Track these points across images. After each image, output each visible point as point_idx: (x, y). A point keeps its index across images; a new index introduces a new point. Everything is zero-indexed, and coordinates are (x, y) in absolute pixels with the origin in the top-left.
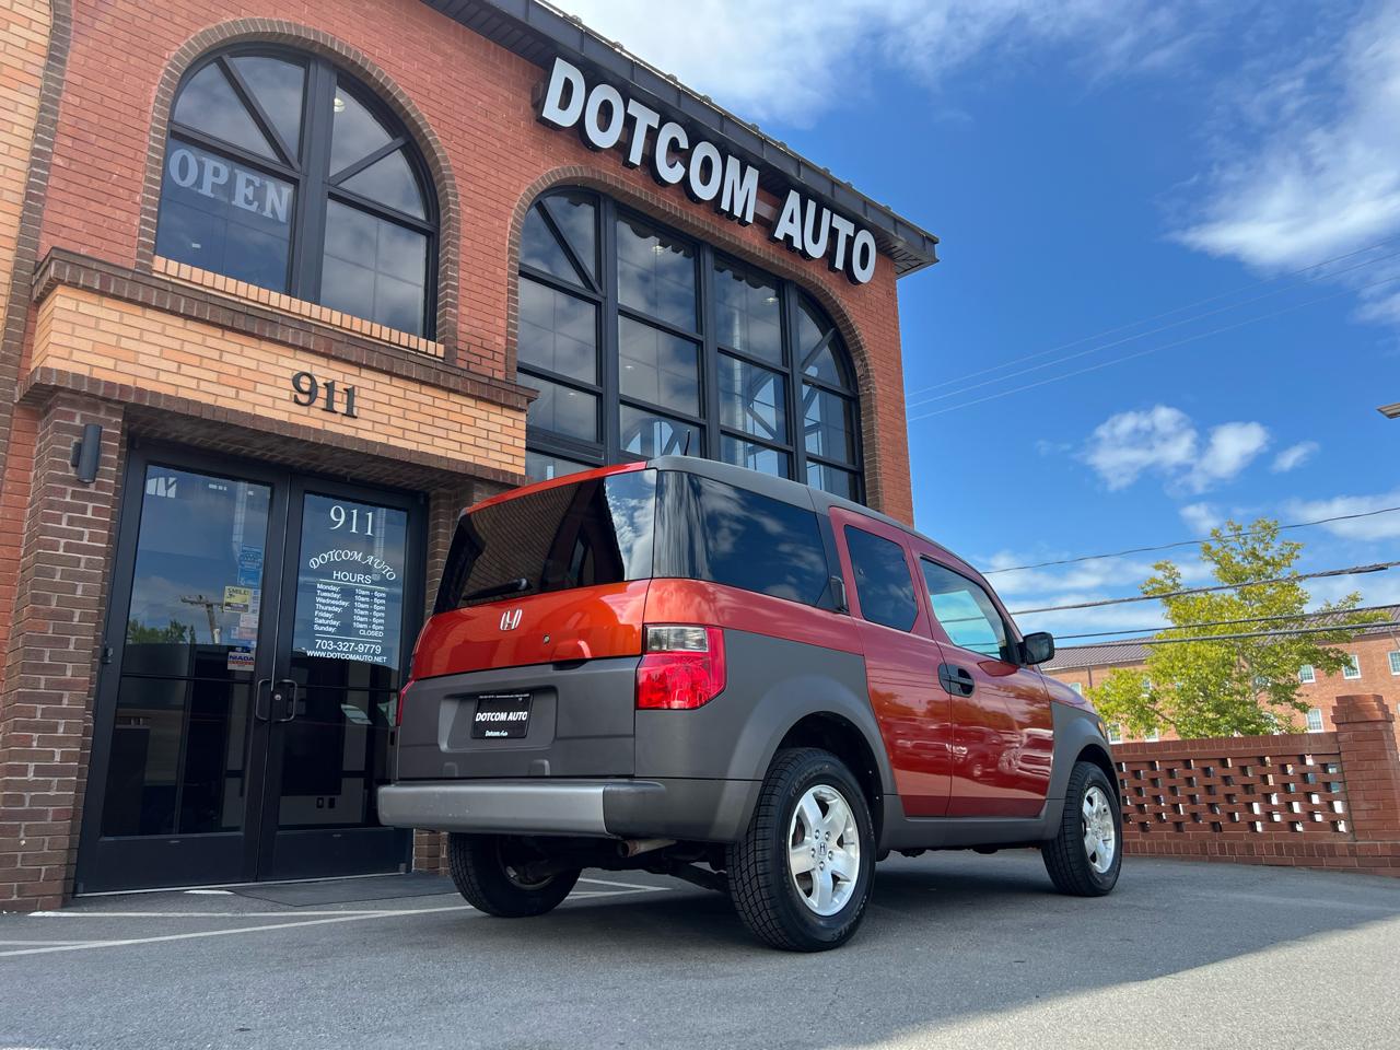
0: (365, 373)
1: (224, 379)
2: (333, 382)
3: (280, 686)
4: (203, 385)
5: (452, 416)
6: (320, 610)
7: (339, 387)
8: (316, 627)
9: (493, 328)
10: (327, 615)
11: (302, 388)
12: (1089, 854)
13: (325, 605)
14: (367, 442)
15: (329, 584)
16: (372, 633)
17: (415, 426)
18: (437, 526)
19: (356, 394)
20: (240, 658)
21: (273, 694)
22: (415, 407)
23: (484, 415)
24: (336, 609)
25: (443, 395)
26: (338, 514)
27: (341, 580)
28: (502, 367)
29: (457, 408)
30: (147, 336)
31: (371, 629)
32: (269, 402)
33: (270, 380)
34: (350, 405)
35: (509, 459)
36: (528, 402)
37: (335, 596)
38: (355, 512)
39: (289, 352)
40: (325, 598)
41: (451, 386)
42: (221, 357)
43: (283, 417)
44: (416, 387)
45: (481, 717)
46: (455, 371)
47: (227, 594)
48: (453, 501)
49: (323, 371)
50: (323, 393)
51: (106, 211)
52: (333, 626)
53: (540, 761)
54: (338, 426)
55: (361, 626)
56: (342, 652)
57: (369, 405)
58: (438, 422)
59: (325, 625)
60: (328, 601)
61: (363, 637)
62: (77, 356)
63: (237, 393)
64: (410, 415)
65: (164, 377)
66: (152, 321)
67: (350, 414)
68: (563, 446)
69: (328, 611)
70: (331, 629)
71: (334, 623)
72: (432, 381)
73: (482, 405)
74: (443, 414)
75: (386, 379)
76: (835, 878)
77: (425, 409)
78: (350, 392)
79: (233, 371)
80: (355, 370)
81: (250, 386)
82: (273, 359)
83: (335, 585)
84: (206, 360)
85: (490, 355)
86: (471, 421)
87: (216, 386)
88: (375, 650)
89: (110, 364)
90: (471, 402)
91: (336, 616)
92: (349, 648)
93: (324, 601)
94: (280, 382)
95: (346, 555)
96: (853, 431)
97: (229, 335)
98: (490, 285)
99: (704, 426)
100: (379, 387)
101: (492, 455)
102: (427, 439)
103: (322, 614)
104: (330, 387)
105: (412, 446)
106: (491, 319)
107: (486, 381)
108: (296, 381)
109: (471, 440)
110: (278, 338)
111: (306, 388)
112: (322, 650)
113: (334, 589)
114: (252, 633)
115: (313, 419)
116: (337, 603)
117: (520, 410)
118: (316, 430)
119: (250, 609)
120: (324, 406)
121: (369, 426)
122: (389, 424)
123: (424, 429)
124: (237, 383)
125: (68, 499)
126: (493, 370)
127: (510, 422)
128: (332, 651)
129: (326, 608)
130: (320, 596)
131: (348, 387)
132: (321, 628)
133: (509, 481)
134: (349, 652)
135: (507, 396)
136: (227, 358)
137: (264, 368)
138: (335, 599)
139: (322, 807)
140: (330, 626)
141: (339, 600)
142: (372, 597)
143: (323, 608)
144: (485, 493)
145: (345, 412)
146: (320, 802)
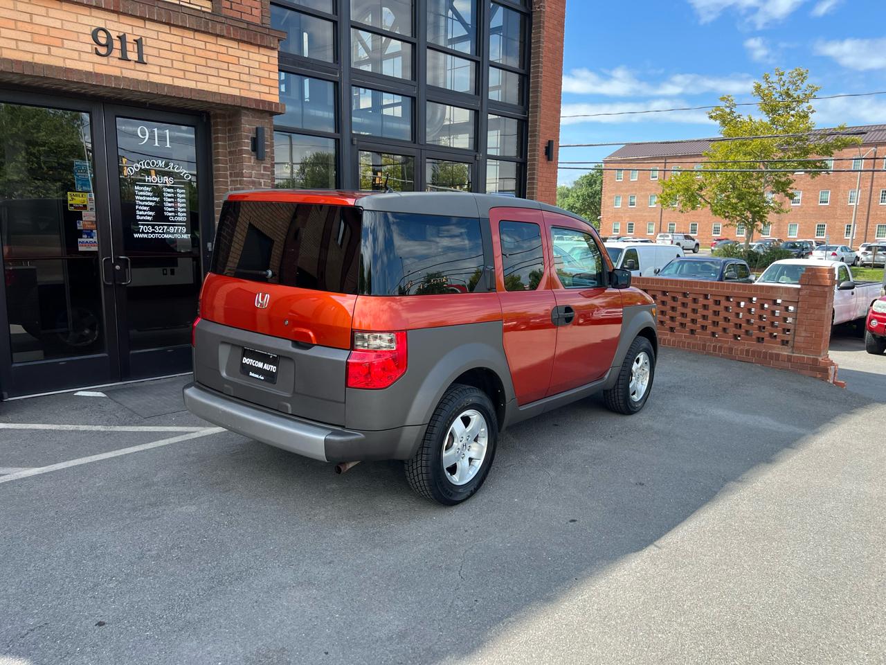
0: (149, 25)
1: (37, 38)
2: (125, 35)
3: (118, 261)
4: (22, 46)
5: (221, 57)
6: (140, 205)
7: (130, 38)
8: (138, 217)
10: (145, 208)
11: (104, 44)
12: (631, 392)
13: (142, 201)
14: (157, 84)
15: (143, 186)
16: (178, 219)
17: (192, 68)
18: (217, 139)
19: (144, 43)
20: (87, 242)
21: (114, 265)
22: (191, 51)
23: (245, 54)
24: (151, 204)
25: (212, 39)
26: (143, 132)
27: (152, 182)
29: (223, 50)
31: (178, 216)
32: (76, 55)
33: (74, 36)
34: (140, 53)
35: (266, 90)
36: (279, 40)
37: (149, 194)
38: (156, 130)
39: (86, 11)
40: (142, 196)
41: (218, 32)
42: (31, 19)
43: (89, 68)
44: (190, 34)
45: (246, 360)
46: (220, 19)
47: (69, 198)
48: (228, 120)
49: (115, 25)
50: (117, 44)
52: (150, 216)
53: (285, 403)
54: (132, 72)
55: (170, 214)
56: (158, 233)
57: (155, 52)
58: (210, 63)
59: (145, 216)
60: (144, 198)
61: (172, 221)
63: (49, 49)
64: (188, 59)
67: (141, 61)
68: (308, 68)
69: (145, 206)
70: (149, 218)
71: (150, 213)
72: (203, 29)
73: (245, 47)
74: (214, 56)
75: (166, 29)
76: (470, 460)
77: (199, 52)
78: (139, 42)
79: (43, 31)
80: (140, 23)
81: (58, 42)
82: (72, 17)
83: (148, 186)
84: (19, 24)
86: (235, 60)
87: (31, 44)
88: (181, 230)
90: (235, 44)
91: (152, 208)
92: (163, 230)
93: (141, 198)
94: (82, 38)
95: (153, 163)
96: (525, 40)
99: (415, 44)
100: (162, 36)
101: (254, 87)
102: (203, 78)
103: (141, 208)
104: (122, 39)
105: (192, 85)
107: (245, 26)
108: (94, 35)
109: (236, 76)
111: (103, 41)
112: (144, 233)
113: (148, 189)
114: (92, 224)
115: (111, 68)
116: (151, 199)
117: (273, 49)
118: (116, 78)
119: (89, 208)
120: (120, 56)
121: (157, 70)
122: (172, 67)
123: (200, 69)
124: (47, 40)
126: (252, 8)
127: (265, 59)
128: (152, 233)
129: (143, 203)
130: (138, 195)
131: (137, 38)
132: (142, 218)
133: (267, 109)
134: (164, 233)
135: (262, 38)
136: (37, 19)
137: (68, 26)
138: (149, 196)
139: (166, 274)
140: (148, 216)
141: (152, 197)
142: (175, 193)
143: (141, 203)
144: (251, 118)
145: (137, 60)
146: (165, 271)
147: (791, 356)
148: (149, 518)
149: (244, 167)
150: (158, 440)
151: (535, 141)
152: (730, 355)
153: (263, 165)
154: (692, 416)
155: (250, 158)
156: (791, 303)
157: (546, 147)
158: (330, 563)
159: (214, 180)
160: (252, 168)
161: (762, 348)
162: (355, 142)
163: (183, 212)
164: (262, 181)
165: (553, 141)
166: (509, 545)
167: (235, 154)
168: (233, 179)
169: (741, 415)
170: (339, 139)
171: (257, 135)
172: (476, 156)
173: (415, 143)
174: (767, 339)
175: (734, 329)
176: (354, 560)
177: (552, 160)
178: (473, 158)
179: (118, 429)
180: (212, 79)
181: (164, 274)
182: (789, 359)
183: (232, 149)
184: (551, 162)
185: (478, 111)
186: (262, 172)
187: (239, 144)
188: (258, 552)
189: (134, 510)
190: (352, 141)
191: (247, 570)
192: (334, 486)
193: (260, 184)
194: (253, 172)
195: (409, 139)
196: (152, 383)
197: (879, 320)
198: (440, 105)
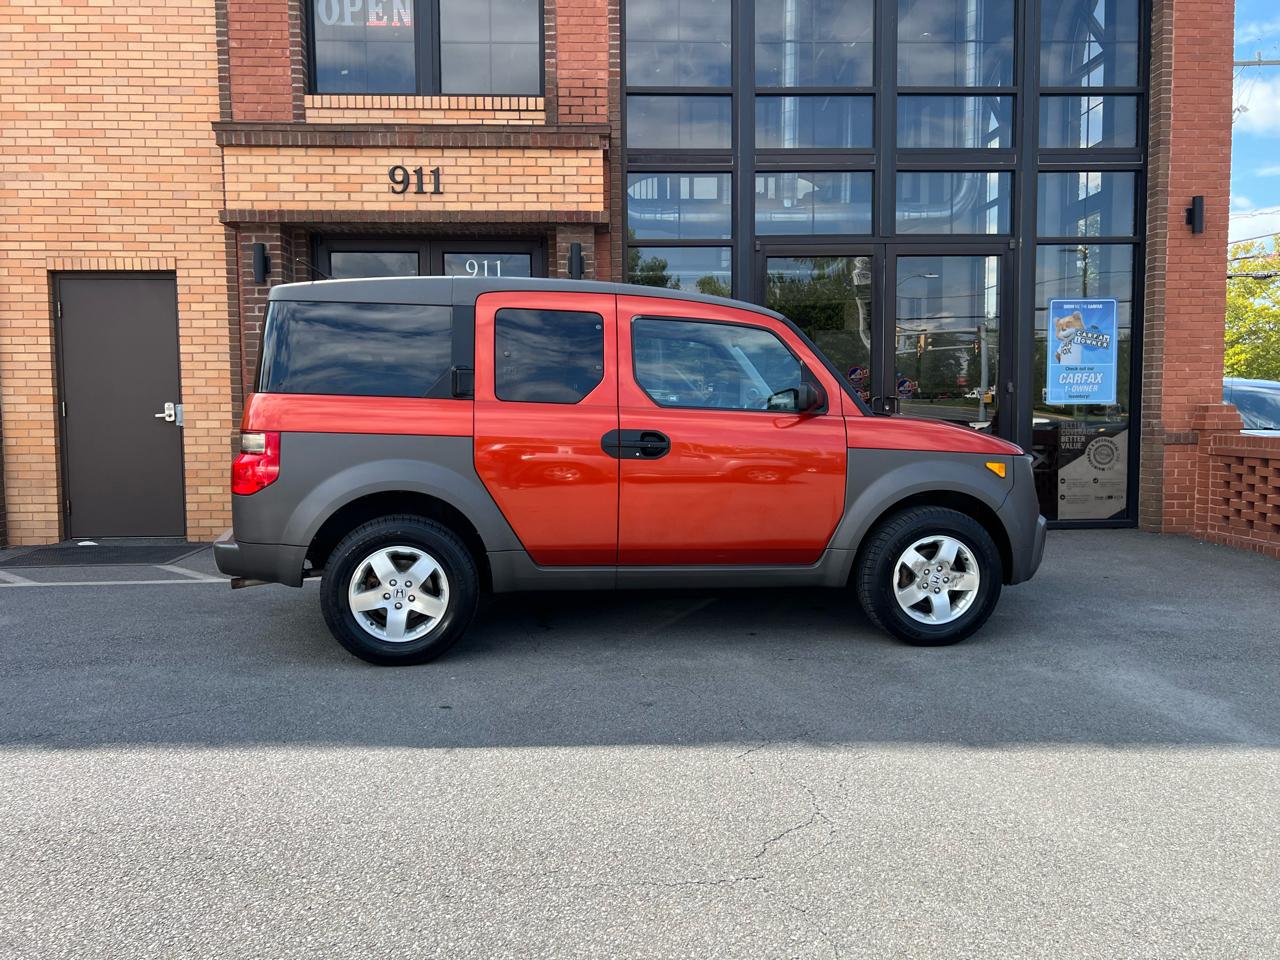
0: (447, 153)
1: (339, 187)
2: (421, 168)
4: (326, 196)
5: (529, 171)
7: (426, 171)
9: (594, 64)
11: (401, 181)
14: (452, 212)
17: (494, 189)
19: (441, 172)
23: (559, 162)
25: (518, 153)
26: (472, 266)
28: (605, 101)
29: (532, 162)
30: (284, 169)
32: (373, 197)
33: (372, 179)
34: (437, 184)
35: (586, 198)
36: (603, 138)
38: (485, 262)
39: (384, 152)
41: (522, 145)
42: (334, 171)
43: (384, 207)
44: (492, 153)
49: (411, 160)
50: (414, 179)
51: (269, 71)
54: (429, 205)
57: (453, 179)
58: (515, 180)
62: (243, 196)
63: (349, 196)
64: (489, 180)
65: (298, 197)
66: (285, 156)
73: (555, 153)
74: (519, 171)
75: (465, 153)
77: (502, 170)
78: (436, 173)
79: (345, 179)
80: (438, 153)
81: (358, 187)
82: (371, 161)
84: (324, 177)
85: (591, 92)
86: (546, 171)
87: (334, 194)
89: (262, 196)
90: (546, 153)
94: (380, 179)
97: (338, 152)
98: (590, 21)
99: (879, 94)
100: (460, 161)
101: (569, 198)
102: (506, 198)
104: (419, 172)
105: (492, 207)
106: (591, 56)
108: (392, 174)
109: (546, 189)
110: (371, 144)
111: (399, 178)
115: (408, 204)
117: (596, 148)
118: (411, 212)
120: (416, 190)
121: (453, 197)
122: (471, 192)
123: (502, 189)
124: (348, 188)
125: (256, 296)
126: (596, 106)
127: (586, 162)
131: (433, 168)
135: (578, 139)
136: (339, 170)
137: (367, 170)
144: (567, 235)
145: (432, 190)
157: (1187, 210)
162: (759, 247)
170: (739, 246)
171: (572, 253)
172: (1011, 243)
173: (878, 235)
178: (1002, 246)
180: (516, 198)
190: (755, 246)
195: (867, 231)
198: (967, 174)
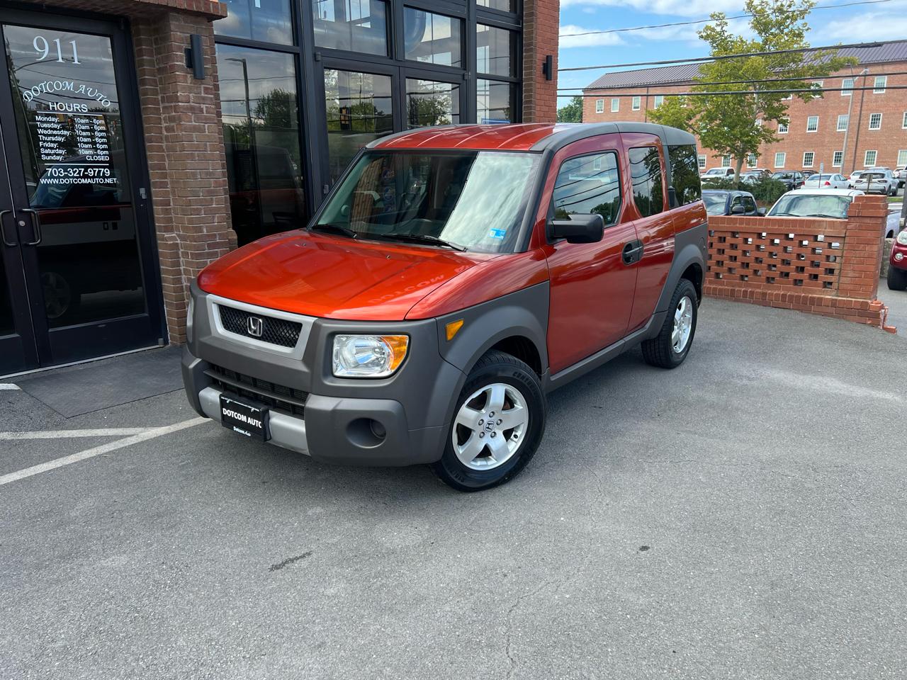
6: (44, 141)
8: (44, 157)
10: (52, 145)
13: (47, 135)
15: (47, 115)
16: (99, 158)
18: (141, 53)
21: (16, 221)
24: (60, 139)
26: (41, 44)
27: (58, 111)
31: (98, 155)
37: (55, 126)
38: (58, 41)
40: (47, 129)
48: (152, 26)
52: (60, 155)
55: (87, 152)
56: (73, 177)
59: (52, 155)
60: (50, 132)
61: (90, 162)
69: (51, 142)
70: (58, 158)
71: (60, 152)
83: (53, 116)
88: (104, 173)
91: (61, 145)
92: (79, 173)
93: (46, 132)
95: (58, 86)
103: (46, 145)
112: (54, 178)
113: (53, 119)
116: (59, 133)
128: (64, 177)
129: (49, 139)
130: (41, 128)
132: (49, 158)
133: (203, 10)
134: (80, 177)
138: (56, 129)
139: (108, 229)
140: (57, 155)
141: (60, 130)
142: (91, 124)
143: (46, 139)
144: (183, 23)
146: (106, 225)
147: (836, 300)
148: (58, 581)
149: (179, 88)
150: (83, 450)
151: (531, 56)
152: (763, 301)
153: (203, 86)
154: (745, 381)
155: (186, 76)
156: (836, 238)
157: (544, 64)
158: (320, 646)
159: (142, 107)
160: (190, 90)
161: (800, 292)
162: (319, 58)
163: (103, 150)
164: (203, 106)
165: (551, 56)
166: (568, 596)
167: (165, 71)
168: (167, 104)
169: (801, 377)
170: (298, 54)
171: (192, 46)
172: (464, 75)
173: (391, 58)
174: (806, 281)
175: (767, 271)
176: (354, 639)
177: (551, 80)
178: (460, 77)
179: (31, 435)
181: (105, 229)
182: (834, 303)
183: (162, 66)
184: (547, 82)
185: (465, 19)
186: (203, 95)
187: (168, 58)
188: (215, 633)
189: (38, 567)
190: (315, 55)
191: (196, 670)
192: (319, 510)
193: (201, 111)
194: (191, 95)
195: (383, 53)
196: (81, 368)
197: (904, 253)
198: (419, 12)
